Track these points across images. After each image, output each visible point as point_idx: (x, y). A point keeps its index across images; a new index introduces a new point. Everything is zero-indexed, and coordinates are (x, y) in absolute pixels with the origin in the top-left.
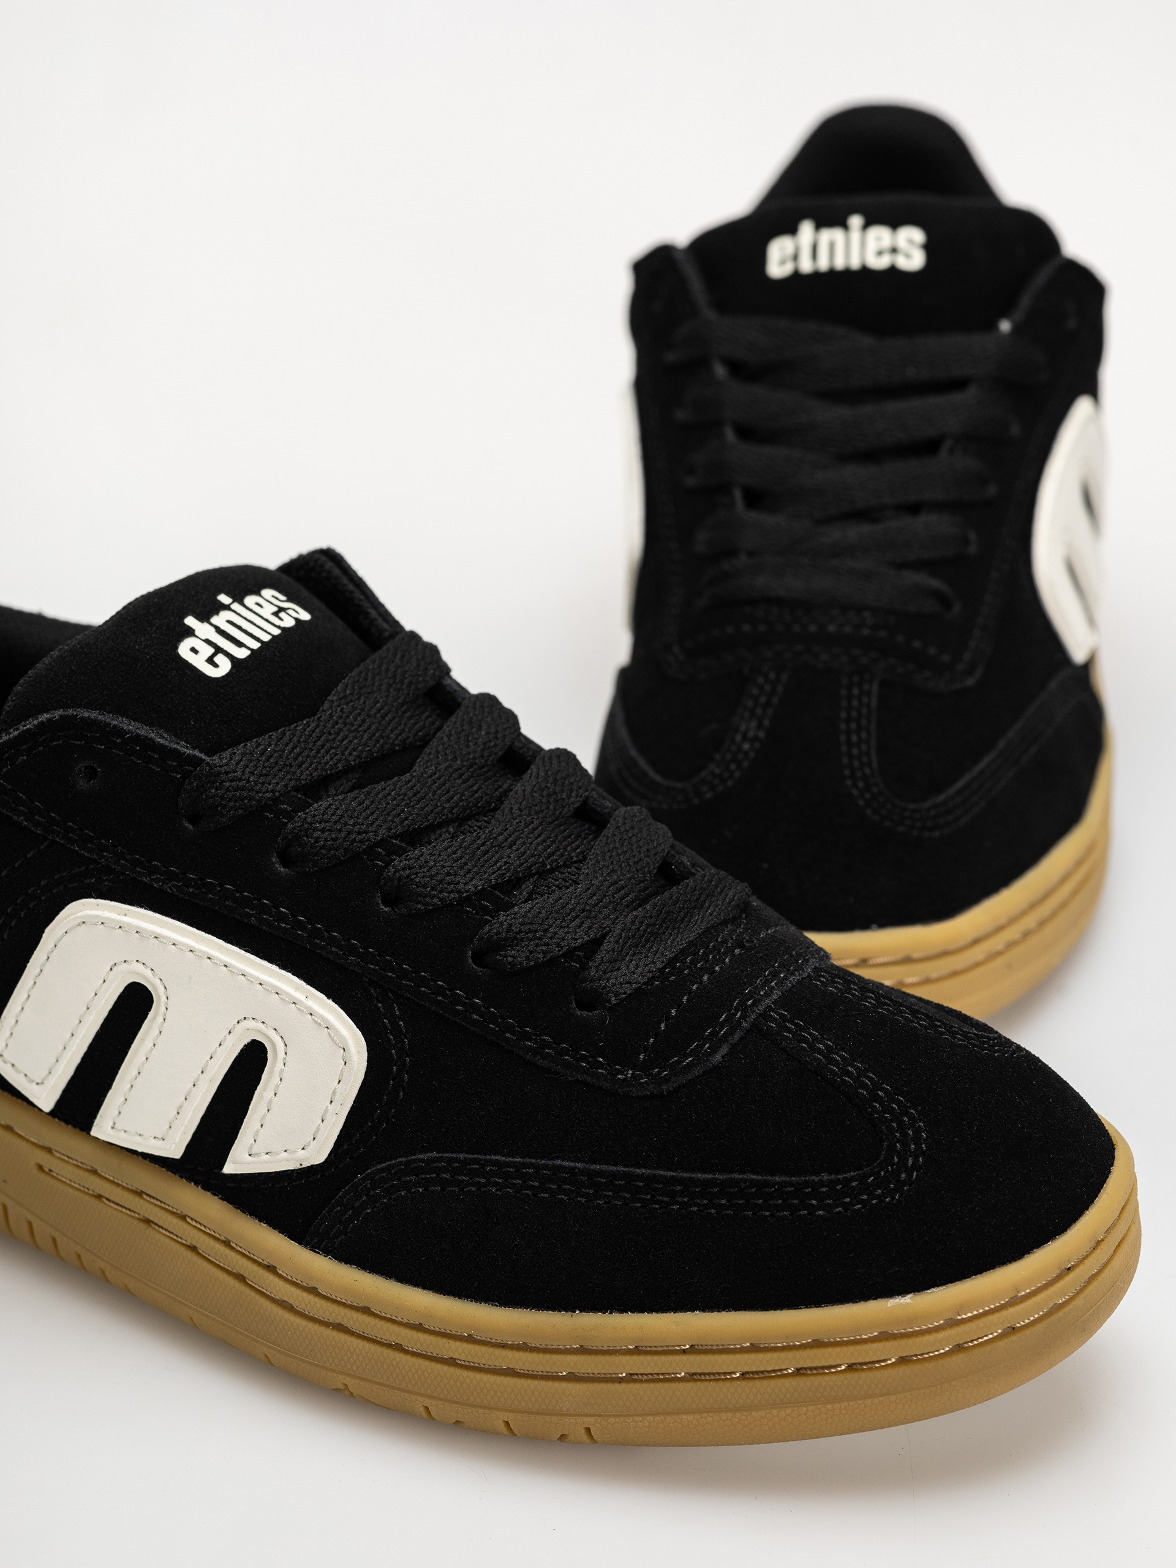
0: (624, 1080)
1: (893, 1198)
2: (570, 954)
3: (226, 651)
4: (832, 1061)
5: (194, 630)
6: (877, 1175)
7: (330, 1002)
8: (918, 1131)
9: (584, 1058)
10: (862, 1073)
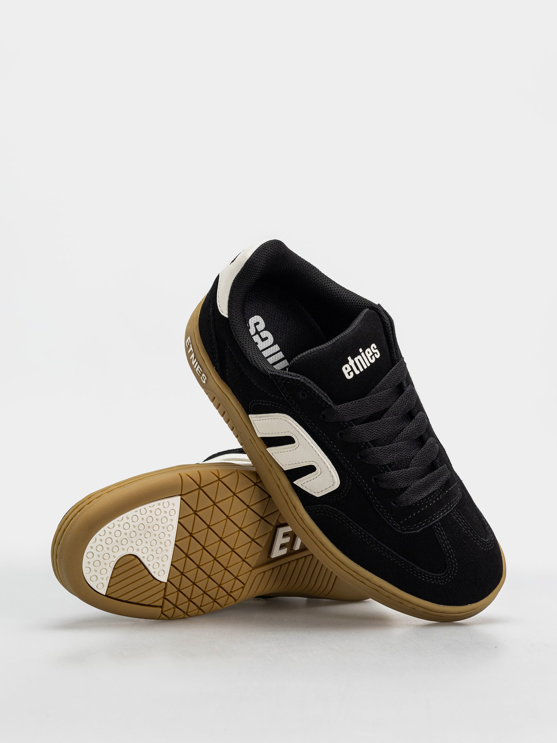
0: (395, 525)
1: (441, 584)
2: (397, 489)
3: (354, 371)
4: (444, 543)
5: (349, 361)
6: (441, 577)
7: (336, 471)
8: (455, 570)
9: (388, 516)
10: (450, 549)
